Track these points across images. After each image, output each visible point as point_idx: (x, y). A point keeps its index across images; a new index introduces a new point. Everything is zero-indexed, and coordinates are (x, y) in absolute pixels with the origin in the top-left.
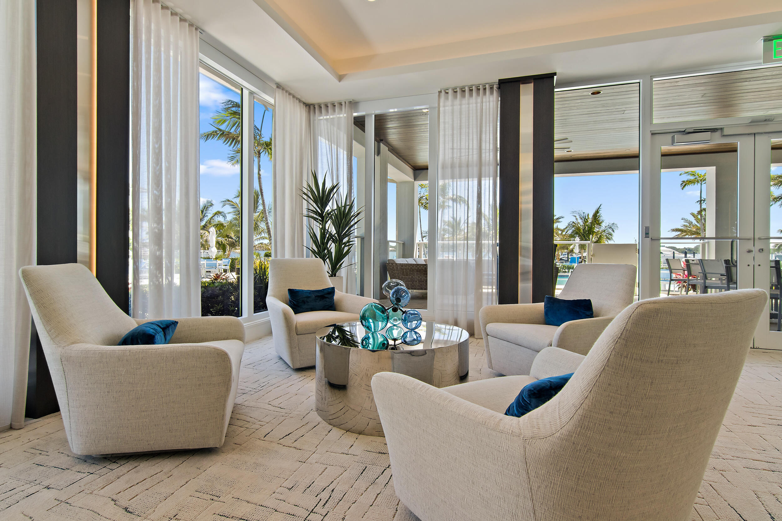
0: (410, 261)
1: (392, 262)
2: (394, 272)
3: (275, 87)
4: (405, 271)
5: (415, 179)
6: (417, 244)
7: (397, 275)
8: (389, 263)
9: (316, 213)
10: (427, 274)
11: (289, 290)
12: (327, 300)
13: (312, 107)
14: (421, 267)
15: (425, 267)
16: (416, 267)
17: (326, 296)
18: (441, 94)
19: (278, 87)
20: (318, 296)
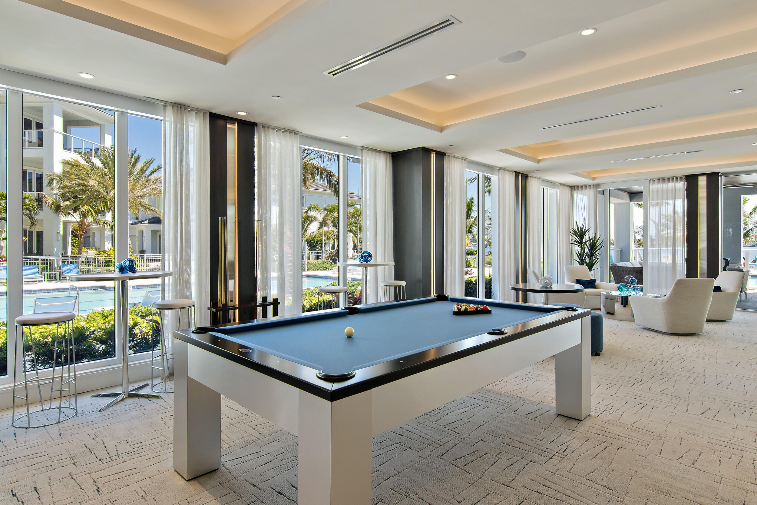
0: (628, 264)
1: (616, 266)
2: (616, 272)
3: (559, 184)
4: (625, 271)
5: (630, 201)
6: (633, 250)
7: (618, 274)
8: (613, 266)
9: (577, 242)
10: (642, 274)
11: (576, 279)
12: (593, 284)
13: (573, 187)
14: (638, 269)
15: (641, 269)
16: (634, 269)
17: (592, 282)
18: (650, 181)
19: (560, 185)
20: (589, 282)
